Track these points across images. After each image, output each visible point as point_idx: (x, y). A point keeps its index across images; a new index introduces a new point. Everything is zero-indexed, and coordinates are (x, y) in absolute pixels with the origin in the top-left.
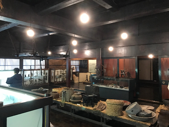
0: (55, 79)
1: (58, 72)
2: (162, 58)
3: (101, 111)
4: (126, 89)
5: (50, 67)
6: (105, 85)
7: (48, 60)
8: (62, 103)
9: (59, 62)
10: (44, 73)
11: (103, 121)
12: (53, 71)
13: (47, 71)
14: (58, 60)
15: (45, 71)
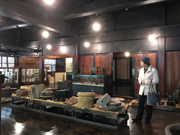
0: (27, 79)
1: (30, 72)
2: (135, 54)
3: (72, 105)
4: (101, 85)
5: (21, 65)
6: (81, 82)
7: (18, 57)
8: (31, 100)
9: (32, 60)
10: (13, 73)
11: (74, 116)
12: (24, 70)
13: (17, 70)
14: (31, 58)
15: (14, 70)
